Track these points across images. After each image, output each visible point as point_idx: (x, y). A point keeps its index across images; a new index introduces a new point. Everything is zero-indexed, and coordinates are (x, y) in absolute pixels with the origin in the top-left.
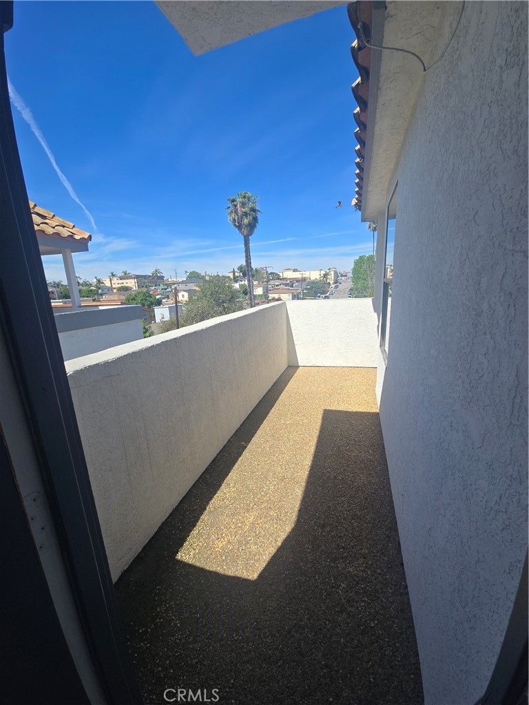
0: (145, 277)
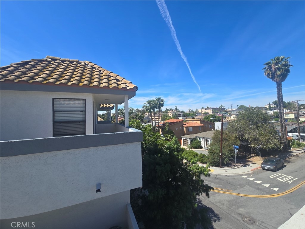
0: (216, 108)
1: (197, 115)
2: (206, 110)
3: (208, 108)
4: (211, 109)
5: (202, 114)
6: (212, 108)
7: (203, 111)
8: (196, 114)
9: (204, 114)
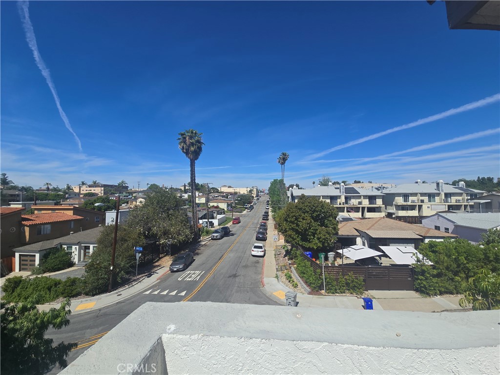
0: (112, 186)
1: (68, 198)
2: (92, 189)
3: (95, 185)
4: (101, 187)
5: (81, 196)
6: (104, 186)
7: (85, 190)
8: (67, 196)
9: (86, 195)
